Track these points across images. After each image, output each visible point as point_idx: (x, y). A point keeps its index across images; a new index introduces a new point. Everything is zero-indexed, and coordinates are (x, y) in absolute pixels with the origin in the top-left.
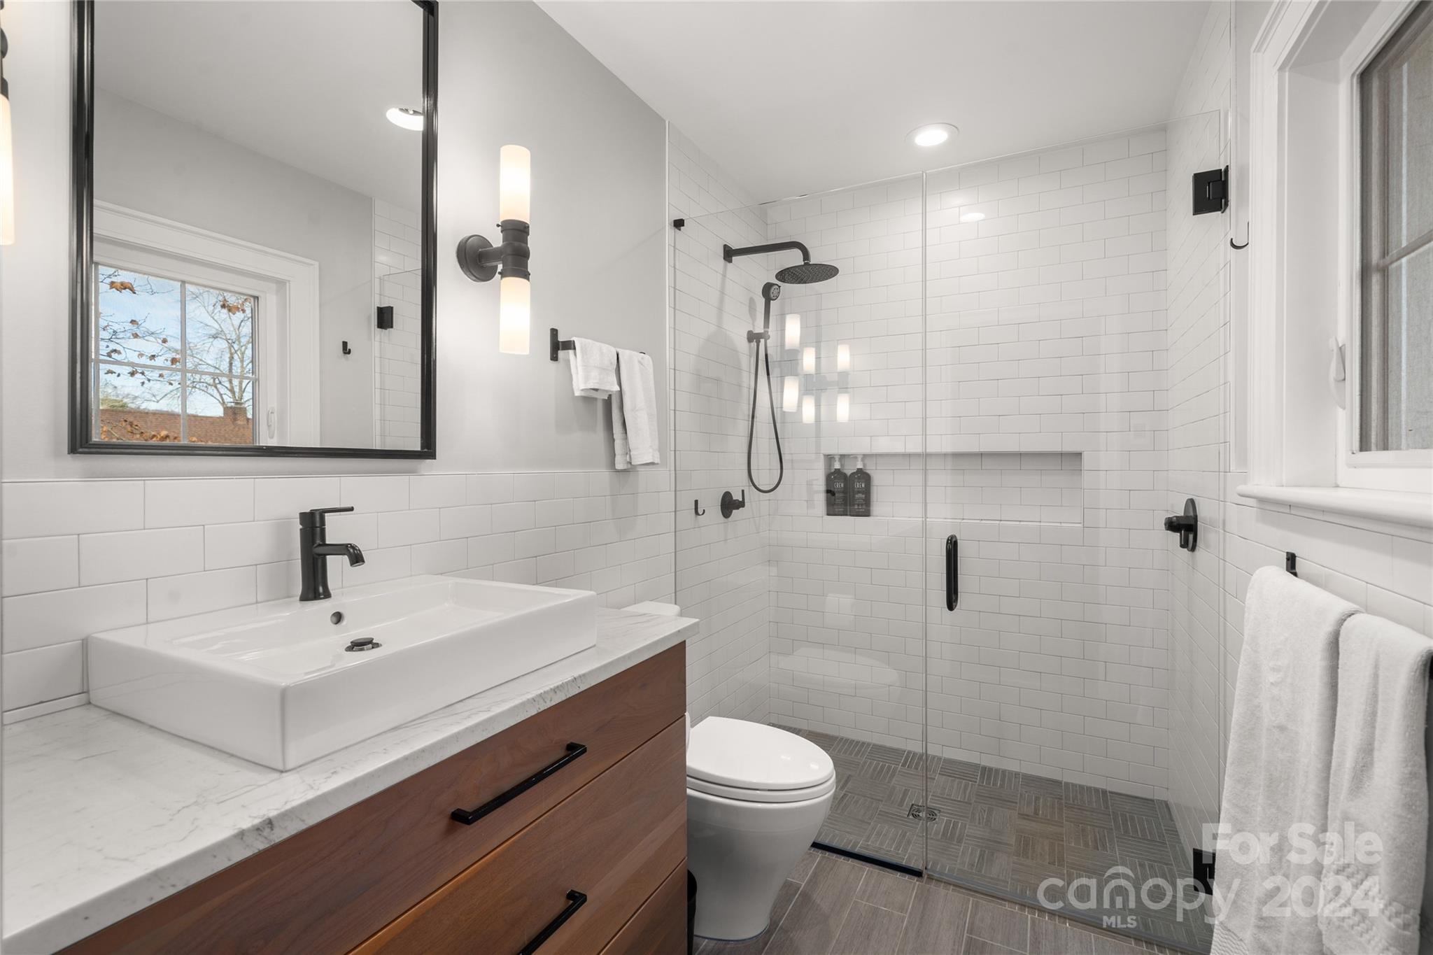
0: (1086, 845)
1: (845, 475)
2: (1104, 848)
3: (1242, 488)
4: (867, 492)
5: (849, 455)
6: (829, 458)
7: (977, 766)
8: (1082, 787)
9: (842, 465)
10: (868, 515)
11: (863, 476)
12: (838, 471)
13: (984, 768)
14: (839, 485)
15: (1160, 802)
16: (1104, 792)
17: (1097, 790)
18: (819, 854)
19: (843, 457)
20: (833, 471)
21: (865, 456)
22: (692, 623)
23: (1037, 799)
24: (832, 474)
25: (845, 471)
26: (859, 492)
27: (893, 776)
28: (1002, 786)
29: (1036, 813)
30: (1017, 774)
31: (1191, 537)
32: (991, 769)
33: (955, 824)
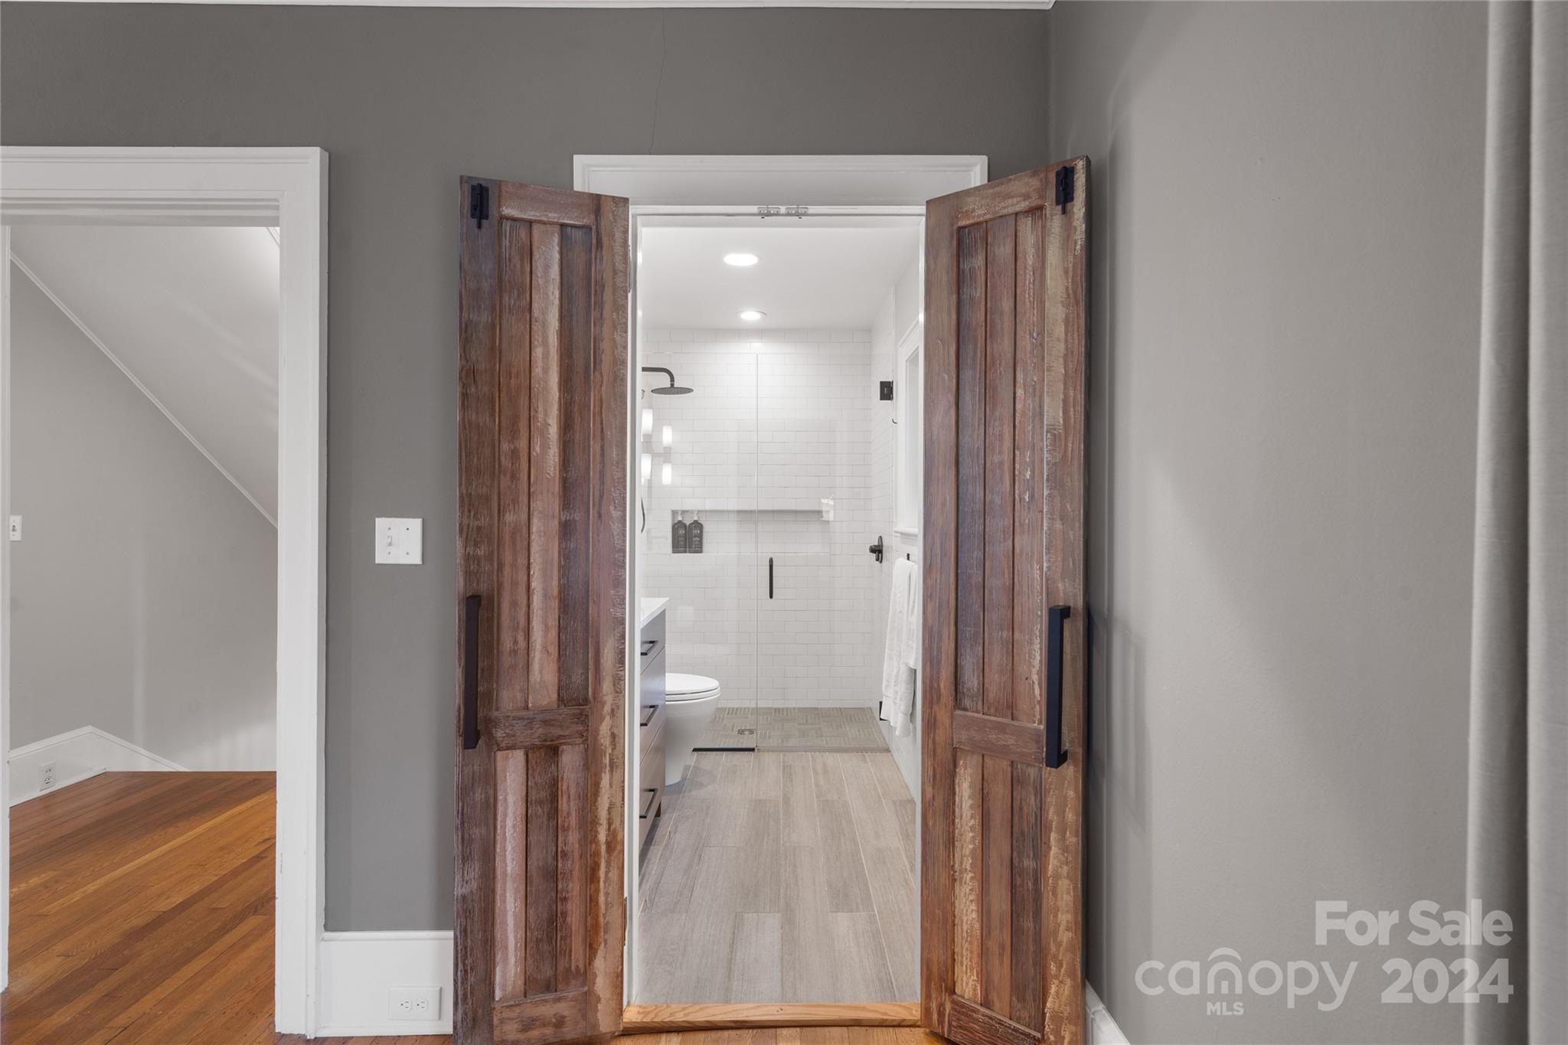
0: (833, 728)
1: (685, 525)
2: (841, 728)
3: (896, 529)
4: (701, 536)
5: (687, 511)
6: (674, 513)
7: (771, 708)
8: (829, 709)
9: (683, 518)
10: (701, 552)
11: (697, 525)
12: (680, 522)
13: (775, 709)
14: (682, 532)
15: (867, 708)
16: (840, 709)
17: (836, 708)
18: (696, 753)
19: (683, 512)
20: (676, 522)
21: (699, 511)
22: (663, 603)
23: (806, 716)
24: (677, 524)
25: (685, 522)
26: (695, 536)
27: (723, 720)
28: (787, 714)
29: (807, 721)
30: (794, 708)
31: (880, 555)
32: (779, 709)
33: (765, 733)
